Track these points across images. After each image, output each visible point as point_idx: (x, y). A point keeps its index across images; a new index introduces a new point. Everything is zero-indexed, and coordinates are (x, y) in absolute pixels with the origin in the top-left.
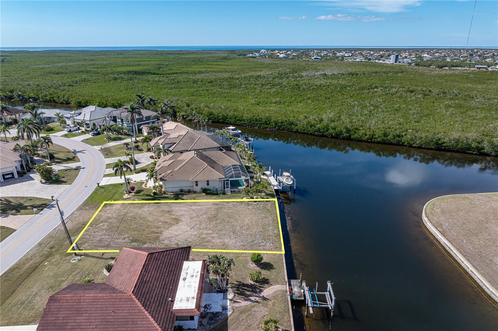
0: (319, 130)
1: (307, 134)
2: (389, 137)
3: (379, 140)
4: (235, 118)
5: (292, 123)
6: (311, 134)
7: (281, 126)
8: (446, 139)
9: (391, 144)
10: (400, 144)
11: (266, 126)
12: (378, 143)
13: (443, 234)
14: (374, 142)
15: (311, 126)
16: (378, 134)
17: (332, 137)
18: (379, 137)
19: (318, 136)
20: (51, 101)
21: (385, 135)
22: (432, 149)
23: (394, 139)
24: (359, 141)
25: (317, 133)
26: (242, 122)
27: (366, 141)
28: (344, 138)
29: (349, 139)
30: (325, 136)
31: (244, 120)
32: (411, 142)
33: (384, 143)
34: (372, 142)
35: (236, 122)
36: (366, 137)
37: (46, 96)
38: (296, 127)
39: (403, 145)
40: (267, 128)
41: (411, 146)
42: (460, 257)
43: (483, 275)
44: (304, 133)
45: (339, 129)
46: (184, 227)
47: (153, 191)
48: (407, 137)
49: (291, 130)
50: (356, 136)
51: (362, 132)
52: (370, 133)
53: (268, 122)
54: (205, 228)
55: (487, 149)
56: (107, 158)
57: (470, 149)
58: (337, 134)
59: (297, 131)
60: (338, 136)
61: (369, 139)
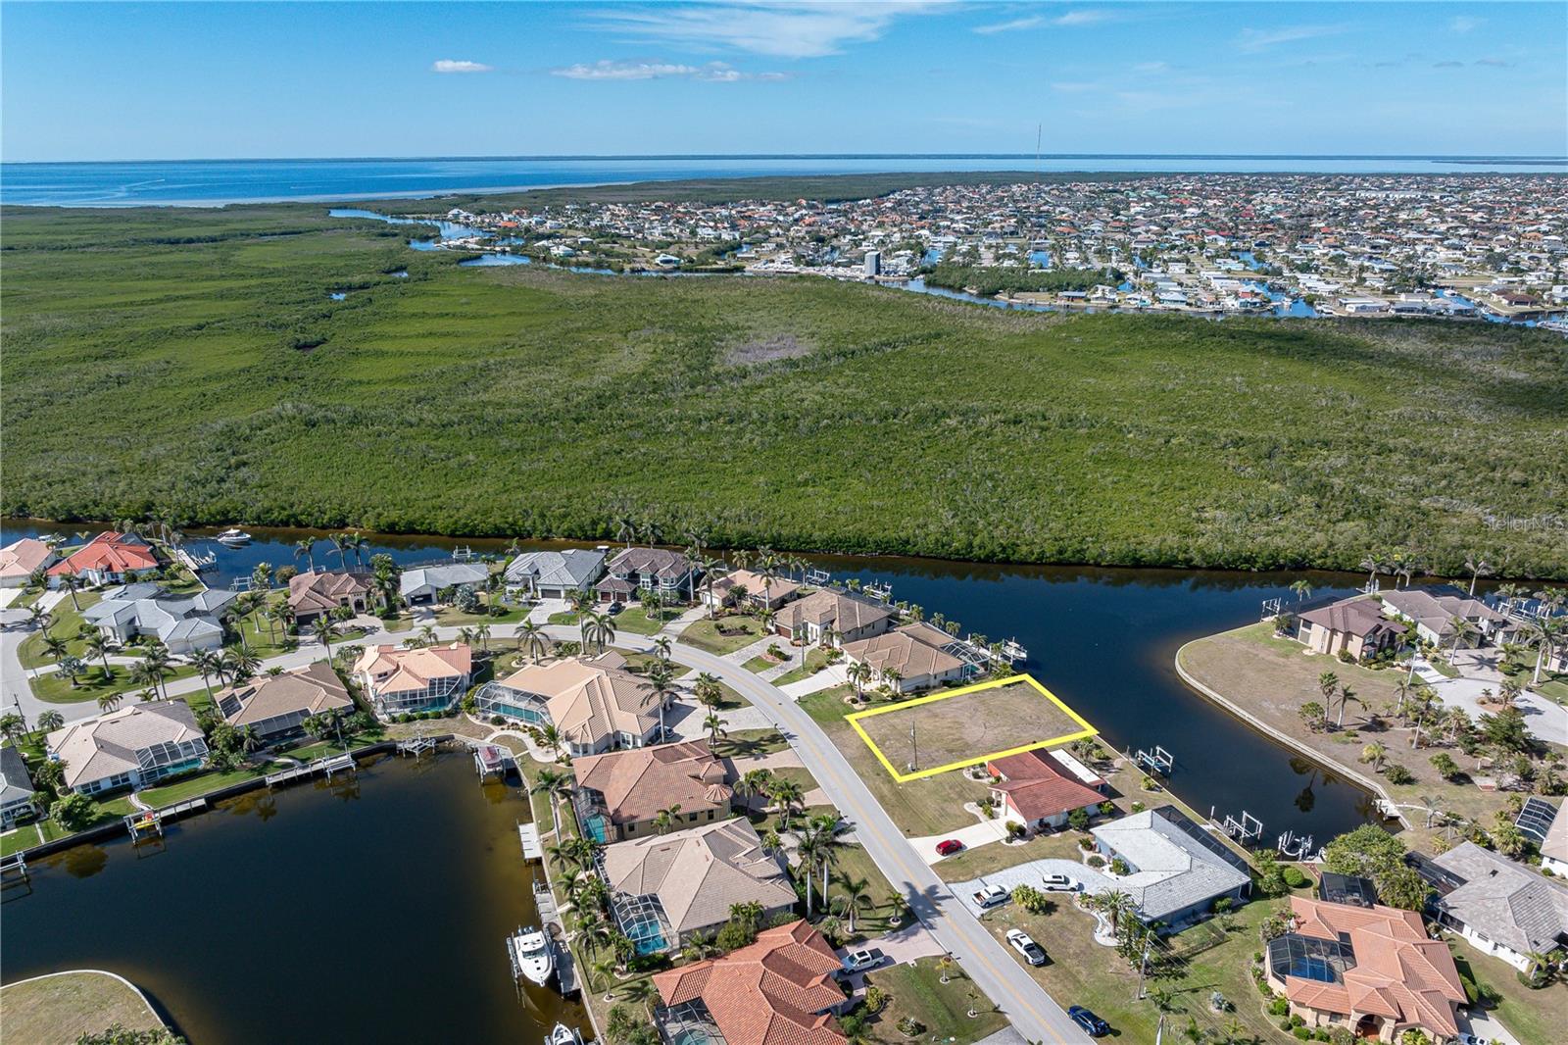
0: (957, 552)
1: (935, 558)
2: (1067, 555)
3: (1052, 560)
5: (907, 542)
6: (943, 558)
7: (886, 548)
8: (1145, 552)
9: (1070, 564)
10: (1082, 563)
11: (859, 550)
12: (1051, 564)
13: (1211, 689)
14: (1046, 564)
15: (943, 546)
16: (1050, 549)
17: (980, 561)
18: (1053, 555)
19: (957, 560)
20: (286, 524)
21: (1061, 552)
22: (1126, 567)
23: (1074, 556)
24: (1023, 563)
25: (953, 557)
26: (812, 546)
27: (1033, 563)
28: (999, 561)
29: (1007, 561)
30: (970, 560)
31: (815, 542)
32: (1099, 560)
33: (1059, 563)
34: (1042, 564)
36: (1034, 558)
37: (269, 511)
38: (916, 549)
39: (1087, 564)
41: (1098, 565)
42: (1234, 708)
43: (1259, 719)
44: (931, 557)
45: (989, 547)
46: (975, 728)
47: (885, 695)
48: (1092, 552)
49: (905, 554)
50: (1016, 557)
51: (1024, 549)
52: (1037, 550)
53: (861, 544)
54: (999, 725)
55: (1197, 560)
56: (721, 655)
57: (1176, 561)
58: (987, 556)
59: (917, 555)
60: (989, 559)
61: (1037, 559)
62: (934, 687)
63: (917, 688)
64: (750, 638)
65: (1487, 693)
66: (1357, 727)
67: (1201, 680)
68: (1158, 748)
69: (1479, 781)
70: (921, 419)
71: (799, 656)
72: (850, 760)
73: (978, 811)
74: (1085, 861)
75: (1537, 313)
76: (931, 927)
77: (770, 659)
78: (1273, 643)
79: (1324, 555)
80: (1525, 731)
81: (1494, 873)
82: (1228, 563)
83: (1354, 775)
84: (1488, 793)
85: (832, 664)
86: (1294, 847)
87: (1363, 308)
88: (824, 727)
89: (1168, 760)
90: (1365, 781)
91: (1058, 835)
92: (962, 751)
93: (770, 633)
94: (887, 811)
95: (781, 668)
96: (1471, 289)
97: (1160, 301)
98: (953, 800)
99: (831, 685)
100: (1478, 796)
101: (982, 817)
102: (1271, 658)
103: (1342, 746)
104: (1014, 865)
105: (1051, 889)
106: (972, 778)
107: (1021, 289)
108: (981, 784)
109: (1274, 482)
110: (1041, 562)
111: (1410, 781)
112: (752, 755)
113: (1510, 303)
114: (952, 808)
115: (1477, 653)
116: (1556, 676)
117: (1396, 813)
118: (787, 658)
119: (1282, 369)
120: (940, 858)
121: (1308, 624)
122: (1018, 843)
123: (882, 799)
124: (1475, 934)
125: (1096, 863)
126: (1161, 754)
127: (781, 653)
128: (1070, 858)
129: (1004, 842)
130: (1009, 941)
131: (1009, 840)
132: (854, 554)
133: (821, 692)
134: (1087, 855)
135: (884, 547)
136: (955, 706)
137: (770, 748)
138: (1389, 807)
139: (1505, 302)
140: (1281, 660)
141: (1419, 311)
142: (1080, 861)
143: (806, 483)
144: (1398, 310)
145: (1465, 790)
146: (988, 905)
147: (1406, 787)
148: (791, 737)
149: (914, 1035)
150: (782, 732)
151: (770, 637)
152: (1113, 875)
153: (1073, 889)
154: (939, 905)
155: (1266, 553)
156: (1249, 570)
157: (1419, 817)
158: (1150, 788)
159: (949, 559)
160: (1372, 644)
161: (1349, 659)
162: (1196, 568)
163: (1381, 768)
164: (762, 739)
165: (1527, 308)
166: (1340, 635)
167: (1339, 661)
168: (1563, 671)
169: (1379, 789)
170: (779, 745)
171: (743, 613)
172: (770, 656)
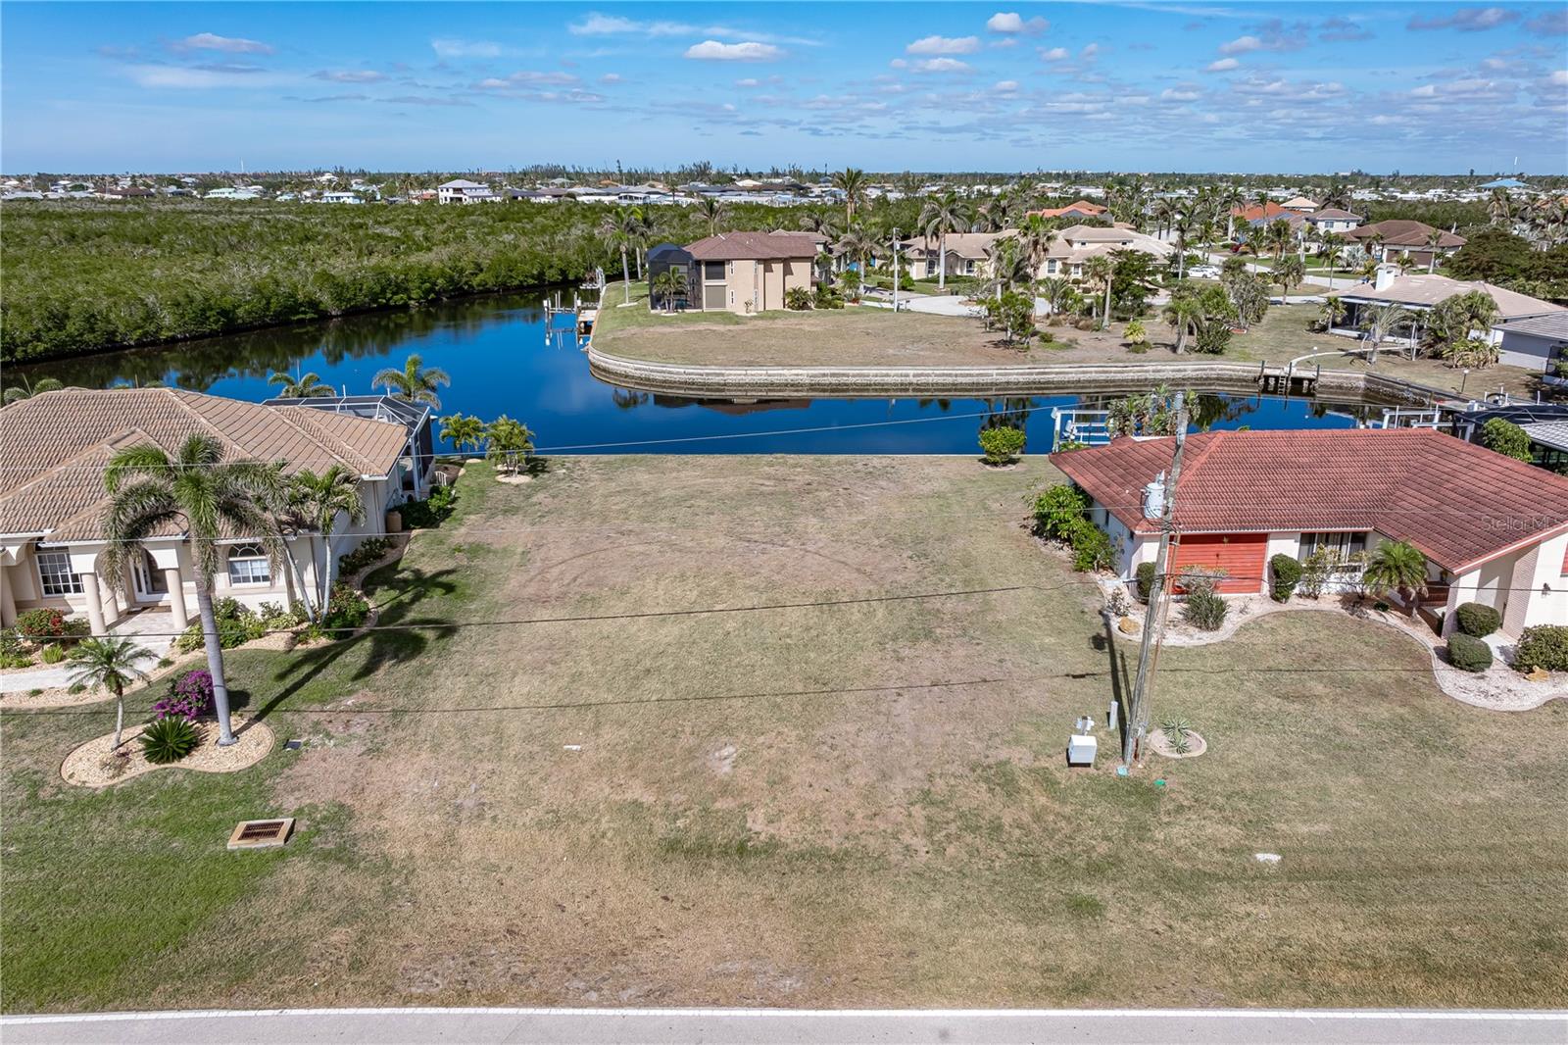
16: (22, 327)
18: (37, 335)
21: (56, 321)
23: (90, 330)
57: (295, 307)
78: (685, 319)
79: (477, 270)
102: (729, 328)
103: (1076, 350)
121: (717, 267)
140: (748, 327)
147: (1230, 353)
155: (417, 278)
156: (405, 305)
161: (797, 303)
162: (328, 314)
166: (778, 268)
167: (785, 309)
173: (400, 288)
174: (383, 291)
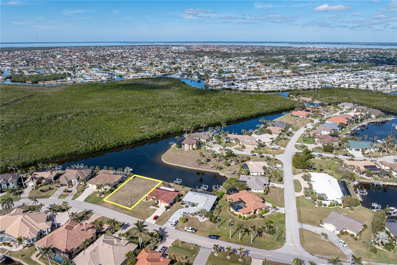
0: (92, 150)
2: (120, 144)
3: (117, 146)
4: (43, 160)
5: (77, 152)
6: (88, 153)
7: (71, 155)
8: (137, 139)
9: (121, 146)
10: (124, 145)
11: (63, 157)
12: (117, 147)
14: (115, 148)
15: (87, 150)
16: (115, 144)
17: (98, 151)
18: (116, 145)
21: (118, 144)
22: (134, 143)
24: (110, 149)
25: (91, 152)
27: (112, 148)
28: (104, 150)
29: (105, 150)
30: (96, 152)
31: (48, 159)
32: (127, 143)
33: (118, 147)
35: (44, 161)
36: (112, 147)
38: (80, 153)
39: (125, 145)
40: (64, 158)
41: (127, 145)
42: (182, 166)
43: (188, 166)
44: (85, 154)
45: (100, 147)
46: (136, 190)
47: (107, 191)
48: (125, 142)
49: (77, 155)
50: (107, 148)
51: (109, 146)
52: (112, 145)
53: (63, 156)
54: (140, 187)
55: (149, 138)
56: (48, 198)
57: (144, 139)
58: (100, 150)
59: (80, 154)
60: (101, 150)
61: (113, 147)
62: (118, 184)
63: (114, 186)
64: (53, 190)
65: (220, 148)
66: (206, 162)
67: (172, 163)
68: (177, 179)
69: (232, 164)
70: (49, 119)
71: (74, 190)
72: (113, 209)
73: (154, 207)
74: (184, 207)
75: (166, 74)
76: (168, 236)
77: (65, 193)
78: (178, 151)
79: (172, 130)
80: (233, 153)
81: (249, 178)
82: (155, 137)
83: (212, 171)
84: (234, 166)
85: (85, 188)
86: (216, 188)
87: (134, 76)
88: (98, 205)
89: (180, 181)
90: (215, 171)
91: (175, 205)
92: (138, 196)
93: (59, 187)
94: (133, 217)
95: (71, 195)
96: (151, 71)
97: (86, 80)
98: (146, 208)
99: (90, 194)
100: (233, 167)
101: (156, 208)
102: (180, 154)
103: (206, 166)
104: (172, 215)
105: (184, 216)
106: (146, 201)
107: (45, 80)
108: (149, 201)
109: (149, 117)
110: (114, 148)
111: (222, 168)
112: (85, 219)
113: (160, 73)
114: (148, 209)
115: (212, 142)
116: (227, 142)
117: (224, 175)
118: (71, 192)
119: (129, 92)
120: (155, 221)
121: (184, 144)
122: (168, 210)
123: (129, 215)
124: (254, 190)
125: (187, 207)
126: (178, 180)
127: (68, 191)
128: (181, 208)
129: (165, 211)
130: (186, 230)
131: (166, 210)
132: (61, 159)
133: (88, 197)
134: (184, 206)
135: (70, 155)
136: (126, 187)
137: (88, 215)
138: (223, 174)
139: (159, 73)
140: (182, 154)
141: (145, 76)
142: (183, 208)
143: (29, 144)
144: (141, 76)
145: (230, 166)
146: (175, 225)
147: (222, 170)
148: (91, 210)
149: (186, 259)
150: (88, 210)
151: (60, 188)
152: (192, 207)
153: (188, 214)
154: (165, 231)
155: (161, 133)
156: (159, 137)
157: (229, 174)
158: (183, 188)
159: (90, 153)
160: (197, 145)
161: (194, 149)
162: (149, 140)
163: (216, 168)
164: (84, 214)
165: (164, 74)
166: (191, 145)
167: (192, 150)
168: (227, 141)
169: (218, 172)
170: (90, 214)
171: (45, 185)
172: (64, 193)
173: (159, 135)
174: (156, 136)
